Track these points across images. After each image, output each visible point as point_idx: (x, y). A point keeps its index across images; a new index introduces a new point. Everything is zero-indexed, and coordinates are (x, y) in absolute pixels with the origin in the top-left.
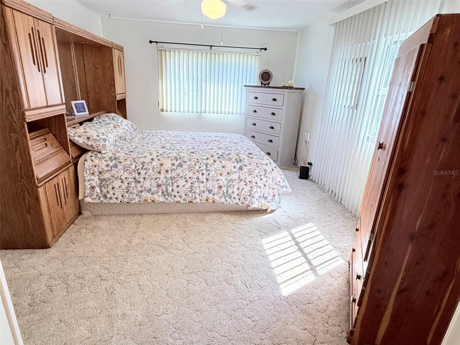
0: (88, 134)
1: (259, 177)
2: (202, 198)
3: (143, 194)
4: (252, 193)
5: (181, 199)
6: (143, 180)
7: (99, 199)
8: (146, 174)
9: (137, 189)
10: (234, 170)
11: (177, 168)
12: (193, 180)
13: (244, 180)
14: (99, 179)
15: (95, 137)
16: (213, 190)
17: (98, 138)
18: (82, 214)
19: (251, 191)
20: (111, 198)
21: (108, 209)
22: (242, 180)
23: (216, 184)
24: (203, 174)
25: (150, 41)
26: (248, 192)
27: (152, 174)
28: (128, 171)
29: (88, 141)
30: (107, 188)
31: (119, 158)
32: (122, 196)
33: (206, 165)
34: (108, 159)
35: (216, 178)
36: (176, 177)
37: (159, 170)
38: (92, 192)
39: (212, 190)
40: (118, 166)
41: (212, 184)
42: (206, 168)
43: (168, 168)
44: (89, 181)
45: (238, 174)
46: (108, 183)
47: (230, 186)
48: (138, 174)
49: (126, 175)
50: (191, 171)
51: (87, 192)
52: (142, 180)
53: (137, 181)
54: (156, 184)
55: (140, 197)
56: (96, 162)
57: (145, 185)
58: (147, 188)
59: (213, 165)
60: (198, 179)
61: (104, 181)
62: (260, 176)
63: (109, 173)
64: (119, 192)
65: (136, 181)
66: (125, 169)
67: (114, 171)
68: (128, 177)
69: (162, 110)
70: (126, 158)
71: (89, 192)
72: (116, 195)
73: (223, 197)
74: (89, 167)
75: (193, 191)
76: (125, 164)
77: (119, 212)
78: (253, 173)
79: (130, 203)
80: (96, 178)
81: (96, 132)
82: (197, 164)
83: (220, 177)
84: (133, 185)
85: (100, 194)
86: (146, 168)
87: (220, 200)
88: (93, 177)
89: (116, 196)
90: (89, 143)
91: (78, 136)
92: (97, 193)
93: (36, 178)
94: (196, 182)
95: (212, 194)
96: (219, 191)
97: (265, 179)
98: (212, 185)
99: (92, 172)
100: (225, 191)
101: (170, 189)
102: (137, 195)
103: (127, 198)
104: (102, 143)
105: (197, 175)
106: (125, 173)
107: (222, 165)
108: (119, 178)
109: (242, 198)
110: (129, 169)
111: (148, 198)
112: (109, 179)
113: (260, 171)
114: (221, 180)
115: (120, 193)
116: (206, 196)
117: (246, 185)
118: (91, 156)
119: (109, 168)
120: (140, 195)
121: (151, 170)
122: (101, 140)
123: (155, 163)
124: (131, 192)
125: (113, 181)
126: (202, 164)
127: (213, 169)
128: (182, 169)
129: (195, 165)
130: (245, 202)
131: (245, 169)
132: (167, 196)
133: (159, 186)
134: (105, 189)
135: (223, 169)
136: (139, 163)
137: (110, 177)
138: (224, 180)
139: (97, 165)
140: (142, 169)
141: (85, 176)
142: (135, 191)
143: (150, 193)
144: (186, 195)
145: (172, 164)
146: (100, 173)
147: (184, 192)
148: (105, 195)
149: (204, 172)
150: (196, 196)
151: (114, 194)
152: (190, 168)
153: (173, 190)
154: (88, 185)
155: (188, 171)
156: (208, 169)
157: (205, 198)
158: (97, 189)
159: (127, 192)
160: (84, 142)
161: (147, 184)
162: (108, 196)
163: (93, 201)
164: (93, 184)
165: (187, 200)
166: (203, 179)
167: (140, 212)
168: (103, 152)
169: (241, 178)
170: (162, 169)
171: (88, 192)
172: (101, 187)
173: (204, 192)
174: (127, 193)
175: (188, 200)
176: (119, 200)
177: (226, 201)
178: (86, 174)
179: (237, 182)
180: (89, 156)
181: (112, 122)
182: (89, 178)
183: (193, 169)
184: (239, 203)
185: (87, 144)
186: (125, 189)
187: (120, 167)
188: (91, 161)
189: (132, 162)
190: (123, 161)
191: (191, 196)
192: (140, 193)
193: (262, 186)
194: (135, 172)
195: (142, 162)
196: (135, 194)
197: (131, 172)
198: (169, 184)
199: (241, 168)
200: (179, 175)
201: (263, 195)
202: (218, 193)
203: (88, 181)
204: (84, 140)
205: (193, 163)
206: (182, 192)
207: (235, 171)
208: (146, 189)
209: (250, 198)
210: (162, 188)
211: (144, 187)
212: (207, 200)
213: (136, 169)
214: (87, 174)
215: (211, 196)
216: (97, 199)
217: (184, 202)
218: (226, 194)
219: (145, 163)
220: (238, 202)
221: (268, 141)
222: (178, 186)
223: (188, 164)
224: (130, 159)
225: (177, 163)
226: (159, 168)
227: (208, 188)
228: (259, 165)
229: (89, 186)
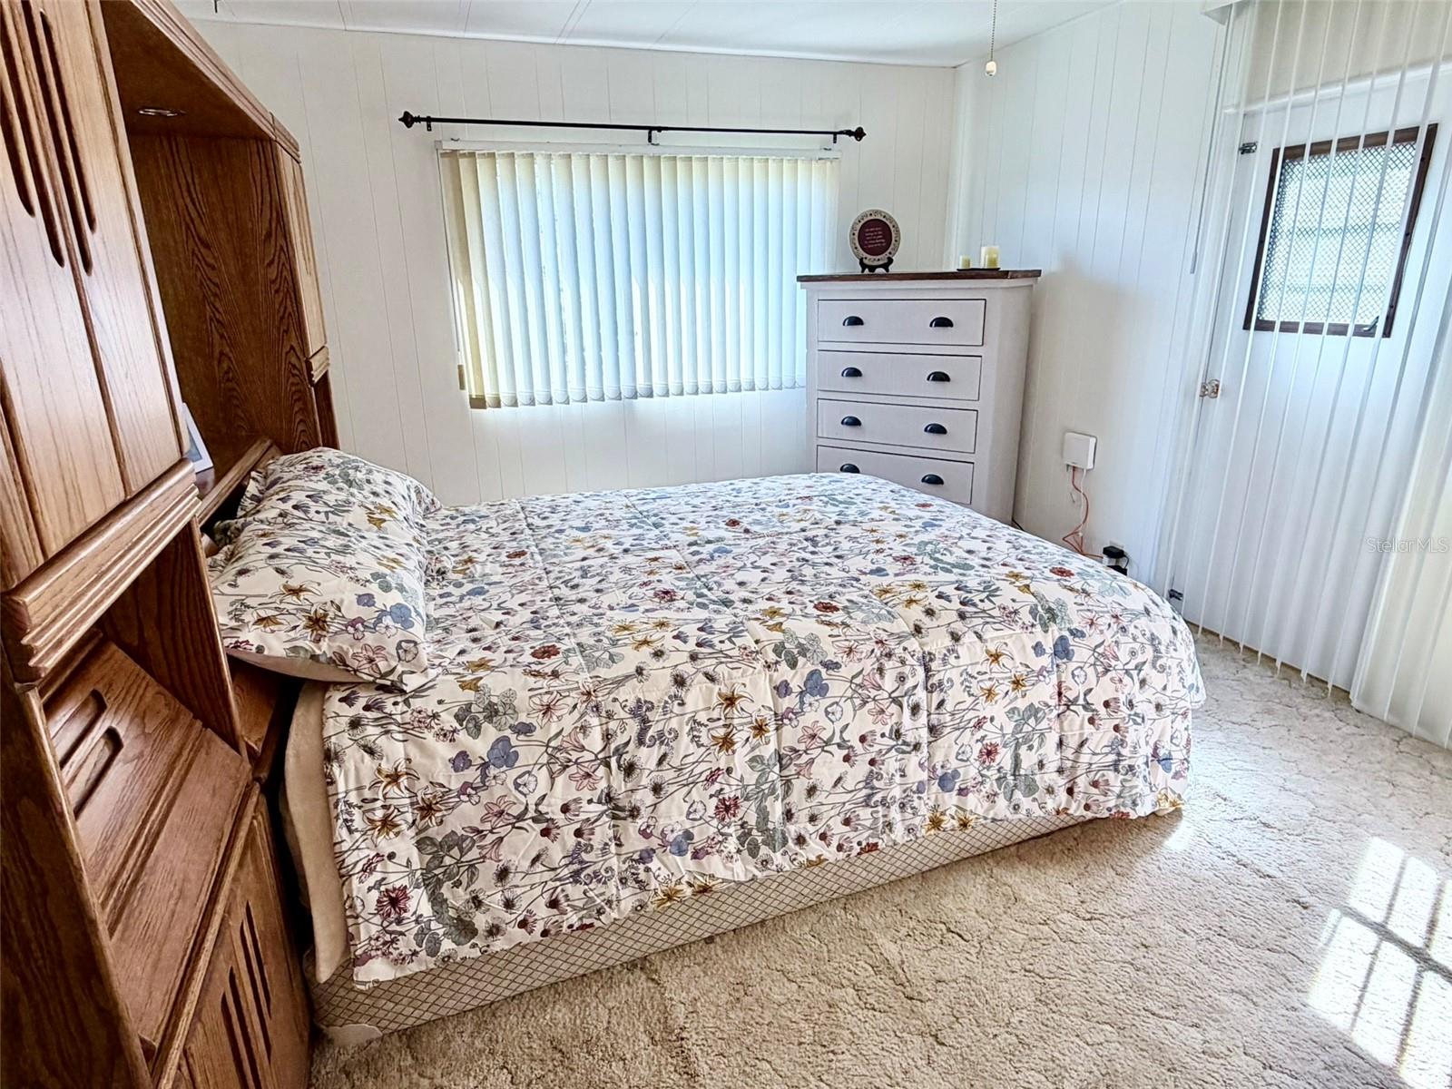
0: (312, 603)
1: (1134, 673)
2: (917, 821)
3: (654, 865)
4: (1125, 752)
5: (828, 845)
6: (650, 798)
7: (433, 952)
8: (665, 765)
9: (624, 850)
10: (1038, 663)
11: (802, 703)
12: (876, 748)
13: (1081, 701)
14: (420, 845)
15: (352, 610)
16: (961, 771)
17: (368, 614)
18: (330, 1041)
19: (1117, 745)
20: (494, 931)
21: (472, 983)
22: (1074, 702)
23: (973, 743)
24: (915, 709)
25: (406, 114)
26: (1107, 750)
27: (690, 759)
28: (573, 769)
29: (317, 641)
30: (471, 881)
31: (509, 705)
32: (553, 904)
33: (926, 661)
34: (456, 725)
35: (971, 714)
36: (802, 747)
37: (721, 732)
38: (394, 927)
39: (956, 774)
40: (516, 753)
41: (956, 748)
42: (928, 678)
43: (764, 712)
44: (368, 868)
45: (1054, 679)
46: (474, 854)
47: (1027, 740)
48: (622, 775)
49: (564, 790)
50: (865, 703)
51: (363, 936)
52: (645, 798)
53: (622, 809)
54: (715, 801)
55: (642, 885)
56: (395, 751)
57: (662, 822)
58: (675, 834)
59: (952, 660)
60: (898, 734)
61: (450, 848)
62: (1139, 668)
63: (475, 799)
64: (532, 887)
65: (617, 808)
66: (558, 762)
67: (503, 784)
68: (577, 801)
69: (479, 403)
70: (546, 699)
71: (374, 930)
72: (522, 905)
73: (1002, 796)
74: (359, 789)
75: (878, 797)
76: (552, 734)
77: (529, 981)
78: (1113, 663)
79: (591, 925)
80: (404, 845)
81: (344, 578)
82: (888, 664)
83: (986, 709)
84: (603, 832)
85: (434, 925)
86: (661, 734)
87: (988, 810)
88: (386, 844)
89: (519, 913)
90: (325, 648)
91: (261, 620)
92: (417, 921)
93: (139, 1052)
94: (889, 750)
95: (955, 792)
96: (985, 772)
97: (1156, 679)
98: (954, 750)
99: (379, 814)
100: (1008, 765)
101: (776, 811)
102: (623, 881)
103: (574, 908)
104: (392, 635)
105: (894, 719)
106: (560, 780)
107: (987, 652)
108: (531, 813)
109: (1082, 783)
110: (574, 756)
111: (679, 882)
112: (479, 832)
113: (1137, 646)
114: (992, 719)
115: (538, 891)
116: (931, 803)
117: (1091, 721)
118: (355, 724)
119: (472, 775)
120: (642, 876)
121: (685, 739)
122: (388, 620)
123: (698, 697)
124: (596, 874)
125: (501, 839)
126: (910, 661)
127: (954, 674)
128: (827, 702)
129: (881, 670)
130: (1102, 798)
131: (1081, 653)
132: (764, 850)
133: (727, 808)
134: (460, 890)
135: (995, 666)
136: (623, 714)
137: (483, 821)
138: (1001, 718)
139: (402, 769)
140: (641, 742)
141: (345, 846)
142: (614, 862)
143: (686, 851)
144: (847, 822)
145: (776, 688)
146: (427, 809)
147: (837, 811)
148: (459, 919)
149: (921, 695)
150: (889, 818)
151: (509, 905)
152: (862, 693)
153: (789, 815)
154: (365, 893)
155: (854, 706)
156: (934, 680)
157: (929, 814)
158: (419, 903)
159: (575, 877)
160: (295, 649)
161: (673, 815)
162: (481, 921)
163: (402, 970)
164: (392, 878)
165: (855, 845)
166: (915, 729)
167: (631, 952)
168: (411, 683)
169: (1071, 695)
170: (736, 722)
171: (368, 931)
172: (439, 883)
173: (920, 789)
174: (576, 882)
175: (859, 843)
176: (539, 928)
177: (1016, 808)
178: (351, 831)
179: (1055, 713)
180: (344, 722)
181: (352, 495)
182: (367, 853)
183: (873, 693)
184: (1074, 805)
185: (314, 657)
186: (563, 862)
187: (529, 754)
188: (367, 756)
189: (582, 716)
190: (535, 720)
191: (868, 823)
192: (641, 867)
193: (1149, 711)
194: (608, 765)
195: (631, 704)
196: (616, 878)
197: (588, 768)
198: (773, 791)
199: (1062, 650)
200: (813, 736)
201: (1156, 748)
202: (980, 779)
203: (364, 870)
204: (292, 634)
205: (869, 665)
206: (832, 813)
207: (1043, 668)
208: (671, 838)
209: (1121, 777)
210: (740, 816)
211: (657, 832)
212: (936, 823)
213: (613, 746)
214: (357, 835)
215: (951, 800)
216: (423, 954)
217: (842, 855)
218: (1010, 778)
219: (651, 708)
220: (1068, 802)
221: (923, 480)
222: (812, 791)
223: (846, 671)
224: (570, 701)
225: (796, 680)
226: (721, 723)
227: (938, 767)
228: (1124, 621)
229: (375, 894)
